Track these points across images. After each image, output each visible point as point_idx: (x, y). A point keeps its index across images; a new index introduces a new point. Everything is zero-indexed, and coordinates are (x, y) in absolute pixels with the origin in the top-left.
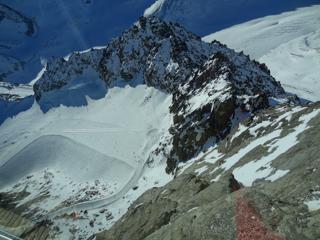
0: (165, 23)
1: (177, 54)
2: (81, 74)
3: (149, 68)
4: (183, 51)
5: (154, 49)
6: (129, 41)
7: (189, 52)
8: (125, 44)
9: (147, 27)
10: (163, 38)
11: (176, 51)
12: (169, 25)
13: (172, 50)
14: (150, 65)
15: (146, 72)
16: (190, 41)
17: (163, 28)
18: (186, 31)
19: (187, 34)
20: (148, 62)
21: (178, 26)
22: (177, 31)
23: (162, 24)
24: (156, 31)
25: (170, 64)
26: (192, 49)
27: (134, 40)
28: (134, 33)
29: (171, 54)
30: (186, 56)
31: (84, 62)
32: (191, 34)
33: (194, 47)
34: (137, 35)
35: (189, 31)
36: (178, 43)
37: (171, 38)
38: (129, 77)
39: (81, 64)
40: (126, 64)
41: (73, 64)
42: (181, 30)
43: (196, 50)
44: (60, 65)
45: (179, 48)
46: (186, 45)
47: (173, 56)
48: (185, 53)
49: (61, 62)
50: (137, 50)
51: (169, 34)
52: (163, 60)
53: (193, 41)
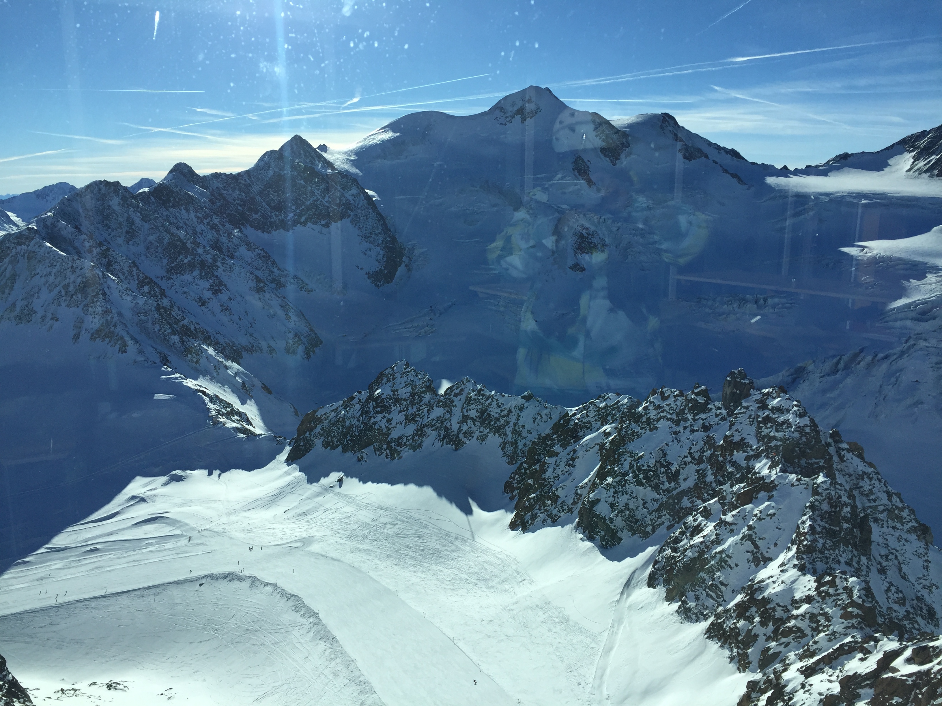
0: (814, 425)
1: (824, 545)
2: (456, 449)
3: (692, 543)
4: (848, 547)
5: (739, 489)
6: (661, 424)
7: (869, 559)
8: (642, 429)
9: (743, 410)
10: (791, 469)
11: (822, 532)
12: (827, 439)
13: (809, 523)
14: (701, 535)
15: (675, 550)
16: (888, 527)
17: (801, 437)
18: (885, 485)
19: (884, 496)
20: (695, 520)
21: (860, 456)
22: (851, 471)
23: (801, 425)
24: (772, 434)
25: (781, 569)
26: (887, 556)
27: (681, 429)
28: (691, 409)
29: (799, 534)
30: (853, 569)
31: (486, 419)
32: (900, 505)
33: (894, 552)
34: (697, 418)
35: (893, 491)
36: (841, 510)
37: (822, 482)
38: (605, 536)
39: (474, 420)
40: (614, 487)
41: (451, 410)
42: (866, 473)
43: (900, 569)
44: (413, 395)
45: (838, 529)
46: (870, 532)
47: (804, 546)
48: (856, 560)
49: (422, 388)
50: (675, 463)
51: (816, 466)
52: (759, 543)
53: (898, 529)
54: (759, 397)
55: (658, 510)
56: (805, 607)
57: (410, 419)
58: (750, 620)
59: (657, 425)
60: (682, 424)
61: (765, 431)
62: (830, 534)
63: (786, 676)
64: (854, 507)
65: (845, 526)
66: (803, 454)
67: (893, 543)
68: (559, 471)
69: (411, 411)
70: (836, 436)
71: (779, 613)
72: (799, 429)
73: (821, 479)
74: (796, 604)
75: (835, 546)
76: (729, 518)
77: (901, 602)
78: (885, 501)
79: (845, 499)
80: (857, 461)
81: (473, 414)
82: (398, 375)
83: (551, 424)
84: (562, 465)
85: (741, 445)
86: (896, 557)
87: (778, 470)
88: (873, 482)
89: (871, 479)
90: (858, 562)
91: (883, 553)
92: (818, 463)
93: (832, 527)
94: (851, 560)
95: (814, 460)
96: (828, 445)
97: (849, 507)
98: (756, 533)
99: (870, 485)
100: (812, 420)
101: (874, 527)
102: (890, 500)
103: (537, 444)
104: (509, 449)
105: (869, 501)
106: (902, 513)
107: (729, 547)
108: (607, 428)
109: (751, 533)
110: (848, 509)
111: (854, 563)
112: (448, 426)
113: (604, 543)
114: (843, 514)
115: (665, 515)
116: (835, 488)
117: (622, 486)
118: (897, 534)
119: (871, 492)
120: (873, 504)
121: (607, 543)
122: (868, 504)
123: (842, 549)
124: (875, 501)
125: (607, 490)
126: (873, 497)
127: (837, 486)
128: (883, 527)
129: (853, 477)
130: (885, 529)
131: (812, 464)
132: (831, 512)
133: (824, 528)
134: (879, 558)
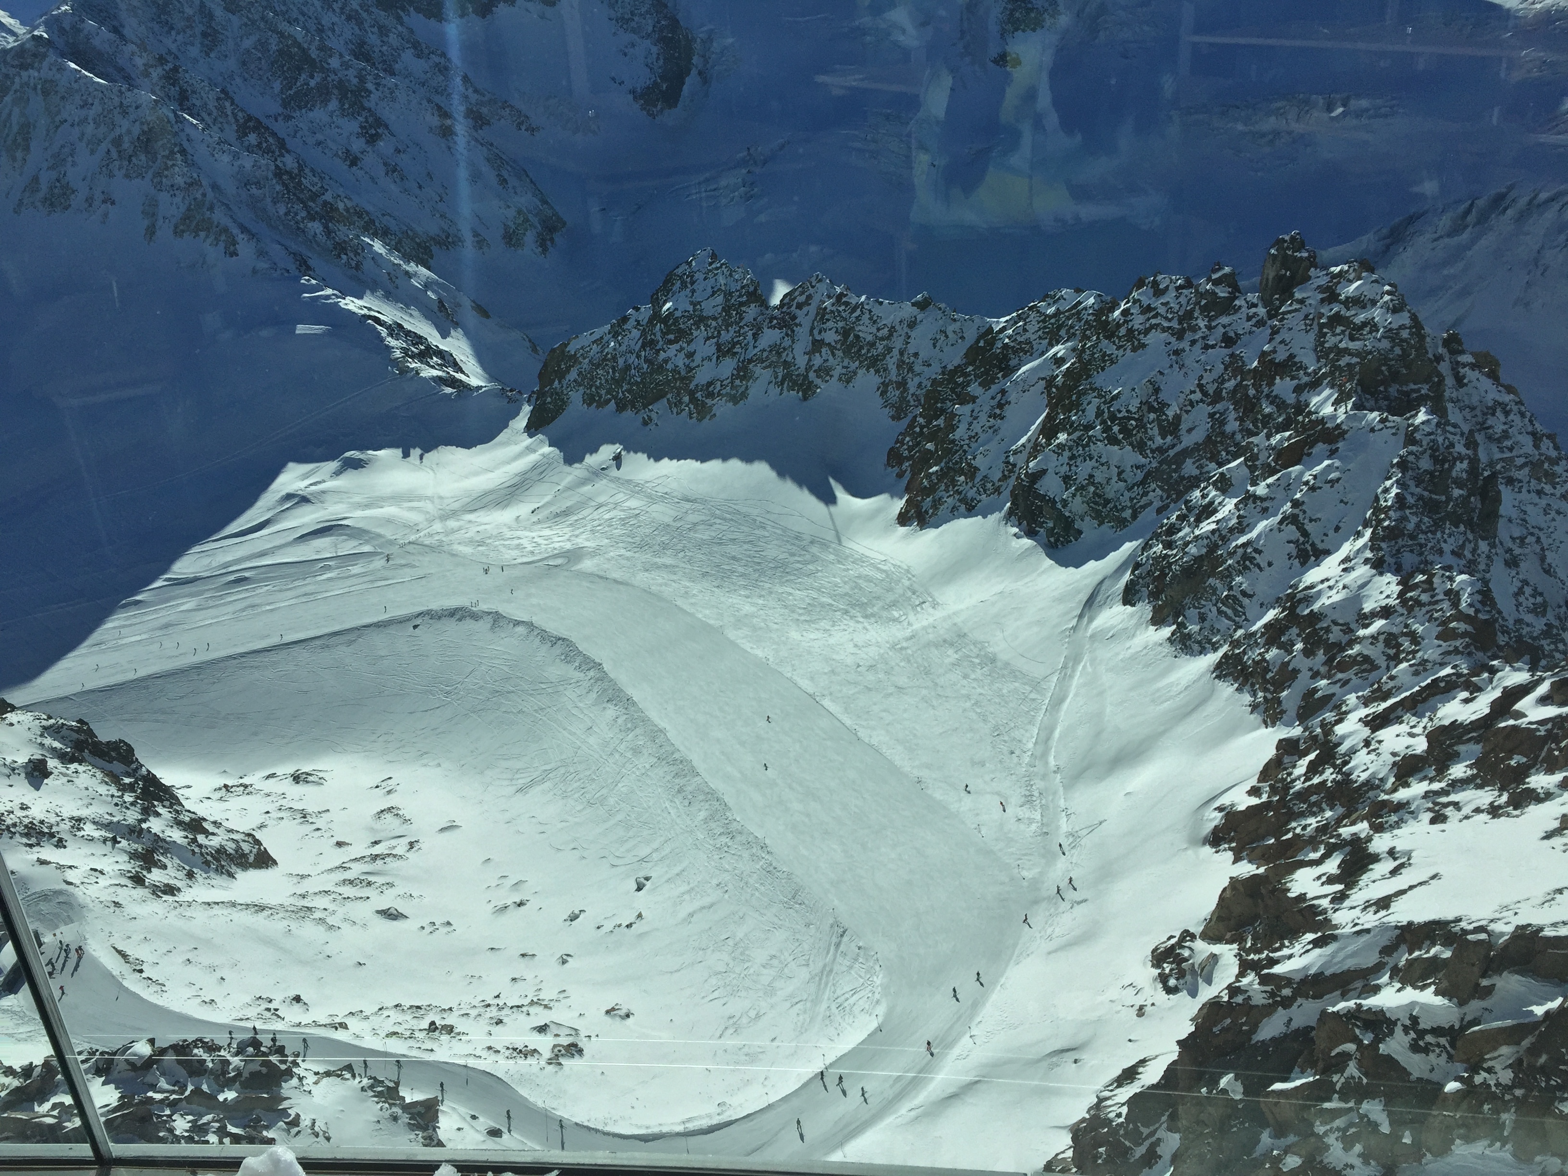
0: (1416, 324)
1: (1418, 525)
2: (805, 398)
3: (1197, 532)
4: (1457, 527)
5: (1281, 441)
6: (1154, 339)
7: (1492, 546)
8: (1118, 348)
9: (1296, 306)
10: (1372, 403)
11: (1416, 506)
12: (1437, 347)
13: (1395, 491)
14: (1213, 519)
15: (1169, 545)
16: (1529, 491)
17: (1392, 347)
18: (1531, 421)
19: (1528, 441)
20: (1204, 497)
21: (1493, 376)
22: (1475, 400)
23: (1395, 326)
24: (1342, 345)
25: (1343, 566)
26: (1522, 539)
27: (1185, 345)
28: (1204, 309)
29: (1377, 510)
30: (1464, 562)
31: (852, 345)
32: (1553, 454)
33: (1536, 531)
34: (1213, 324)
35: (1545, 431)
36: (1452, 467)
37: (1423, 423)
38: (1053, 528)
39: (832, 348)
40: (1070, 449)
41: (793, 331)
42: (1500, 404)
43: (1543, 559)
44: (727, 309)
45: (1443, 498)
46: (1497, 500)
47: (1385, 529)
48: (1469, 547)
49: (740, 296)
50: (1174, 404)
51: (1415, 395)
52: (1309, 527)
53: (1546, 494)
54: (1323, 281)
55: (1143, 483)
56: (1379, 624)
57: (723, 351)
58: (1287, 647)
59: (1145, 340)
60: (1189, 336)
61: (1331, 341)
62: (1430, 507)
63: (1340, 730)
64: (1474, 462)
65: (1457, 492)
66: (1395, 376)
67: (1535, 517)
68: (977, 427)
69: (726, 336)
70: (1453, 343)
71: (1336, 635)
72: (1392, 334)
73: (1422, 417)
74: (1365, 619)
75: (1437, 525)
76: (1261, 490)
77: (1540, 610)
78: (1529, 448)
79: (1460, 448)
80: (1486, 383)
81: (831, 337)
82: (699, 276)
83: (962, 348)
84: (983, 417)
85: (1289, 366)
86: (1538, 538)
87: (1349, 406)
88: (1511, 417)
89: (1507, 413)
90: (1474, 551)
91: (1516, 534)
92: (1419, 390)
93: (1434, 496)
94: (1462, 547)
95: (1412, 386)
96: (1439, 359)
97: (1466, 462)
98: (1305, 512)
99: (1505, 423)
100: (1414, 318)
101: (1506, 493)
102: (1537, 446)
103: (941, 384)
104: (894, 394)
105: (1501, 450)
106: (1556, 468)
107: (1259, 536)
108: (1059, 350)
109: (1296, 511)
110: (1465, 465)
111: (1466, 552)
112: (789, 359)
113: (1052, 539)
114: (1454, 474)
115: (1154, 491)
116: (1445, 431)
117: (1084, 447)
118: (1543, 502)
119: (1506, 435)
120: (1508, 455)
121: (1057, 540)
122: (1498, 456)
123: (1447, 531)
124: (1511, 449)
125: (1059, 454)
126: (1508, 443)
127: (1449, 428)
128: (1520, 492)
129: (1478, 412)
130: (1524, 495)
131: (1407, 394)
132: (1435, 471)
133: (1421, 498)
134: (1510, 544)
